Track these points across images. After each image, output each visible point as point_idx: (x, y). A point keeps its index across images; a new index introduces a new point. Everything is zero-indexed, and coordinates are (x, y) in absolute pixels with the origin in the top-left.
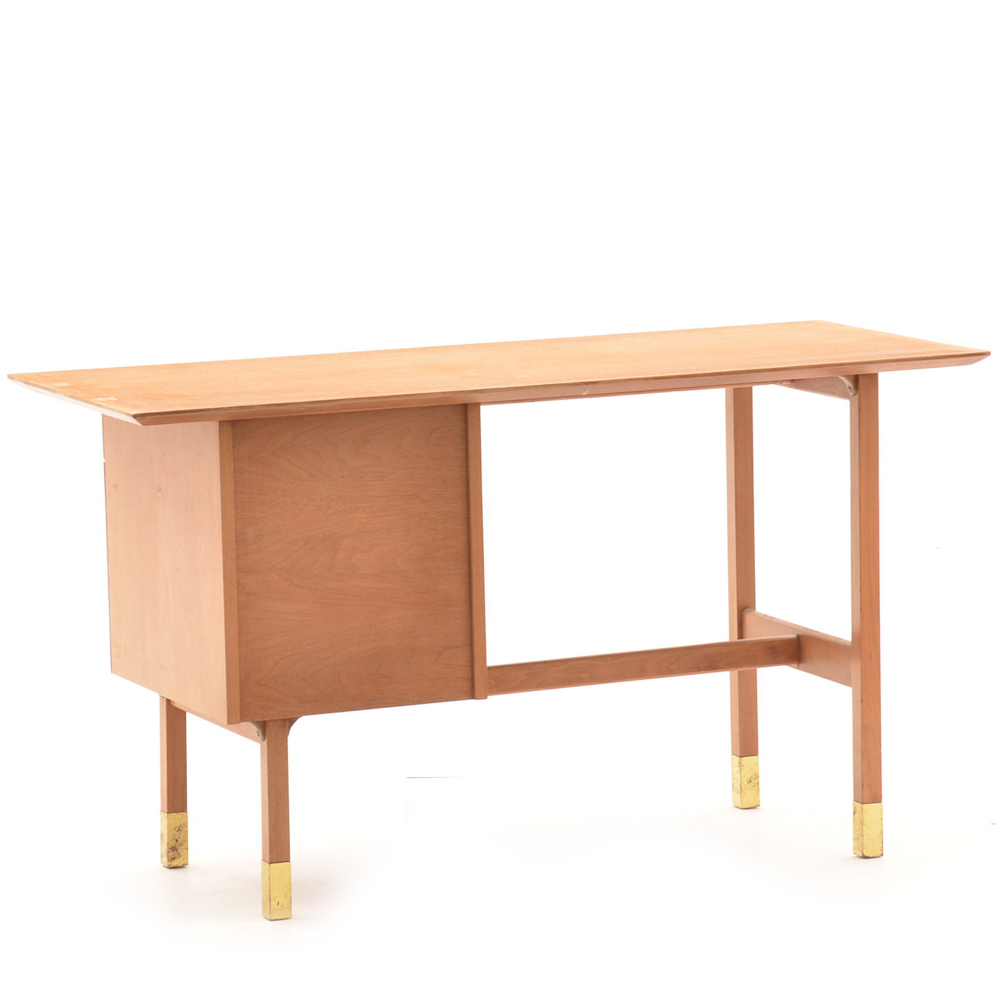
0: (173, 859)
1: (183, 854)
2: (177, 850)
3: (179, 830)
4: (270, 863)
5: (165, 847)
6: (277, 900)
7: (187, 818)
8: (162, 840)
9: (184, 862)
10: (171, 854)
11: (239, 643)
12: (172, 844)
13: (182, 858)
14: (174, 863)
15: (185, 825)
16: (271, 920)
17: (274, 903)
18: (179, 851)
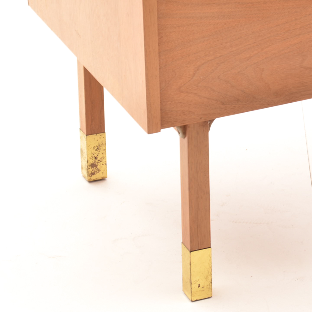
0: (93, 174)
1: (102, 169)
2: (96, 166)
3: (98, 149)
4: (191, 252)
5: (85, 163)
6: (198, 283)
7: (104, 138)
8: (82, 155)
9: (103, 176)
10: (91, 170)
11: (159, 53)
12: (92, 161)
13: (101, 173)
14: (94, 177)
15: (104, 144)
16: (193, 301)
17: (195, 286)
18: (99, 167)
